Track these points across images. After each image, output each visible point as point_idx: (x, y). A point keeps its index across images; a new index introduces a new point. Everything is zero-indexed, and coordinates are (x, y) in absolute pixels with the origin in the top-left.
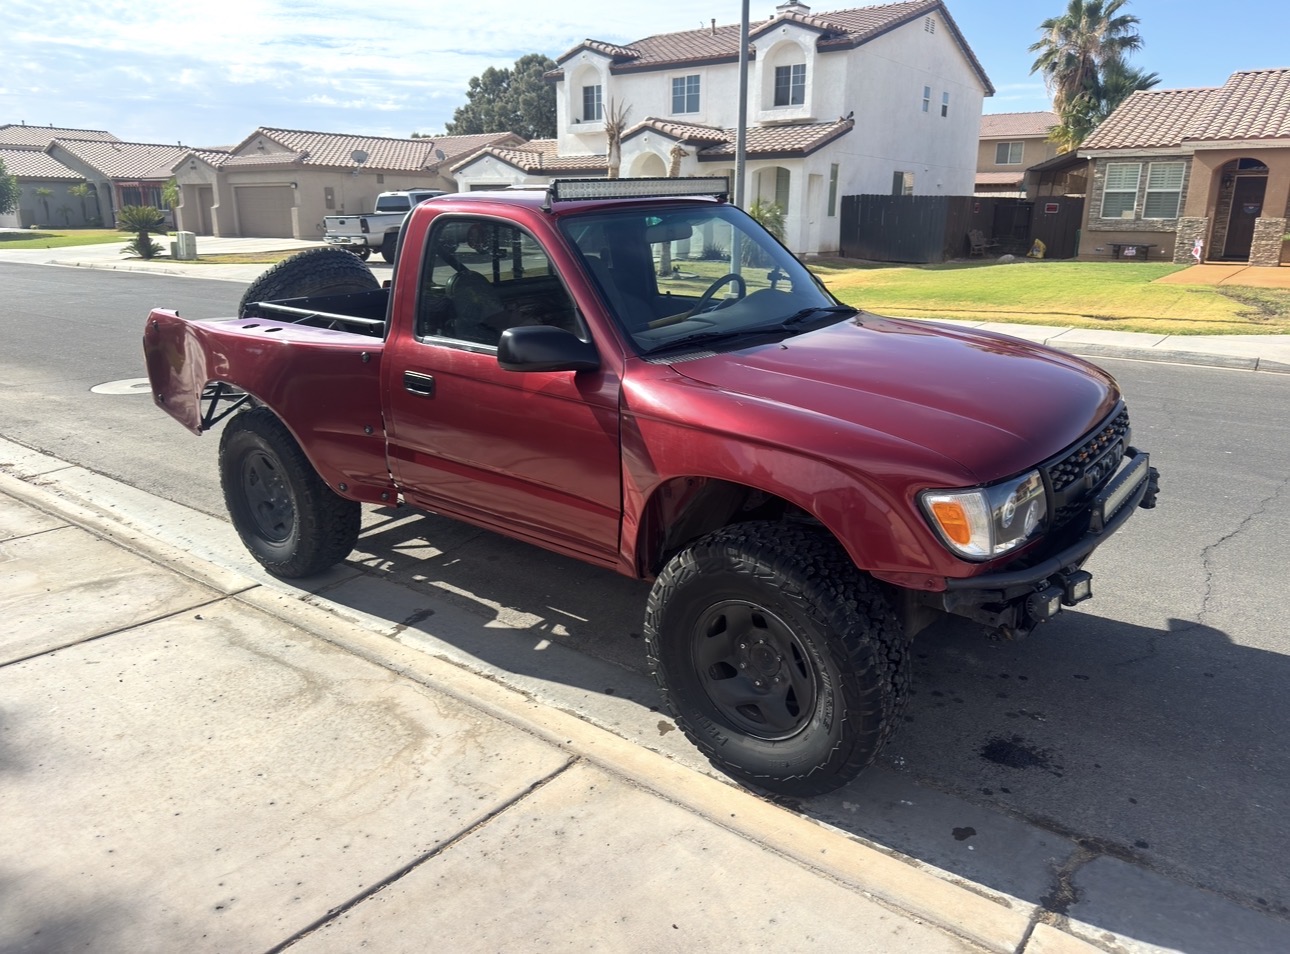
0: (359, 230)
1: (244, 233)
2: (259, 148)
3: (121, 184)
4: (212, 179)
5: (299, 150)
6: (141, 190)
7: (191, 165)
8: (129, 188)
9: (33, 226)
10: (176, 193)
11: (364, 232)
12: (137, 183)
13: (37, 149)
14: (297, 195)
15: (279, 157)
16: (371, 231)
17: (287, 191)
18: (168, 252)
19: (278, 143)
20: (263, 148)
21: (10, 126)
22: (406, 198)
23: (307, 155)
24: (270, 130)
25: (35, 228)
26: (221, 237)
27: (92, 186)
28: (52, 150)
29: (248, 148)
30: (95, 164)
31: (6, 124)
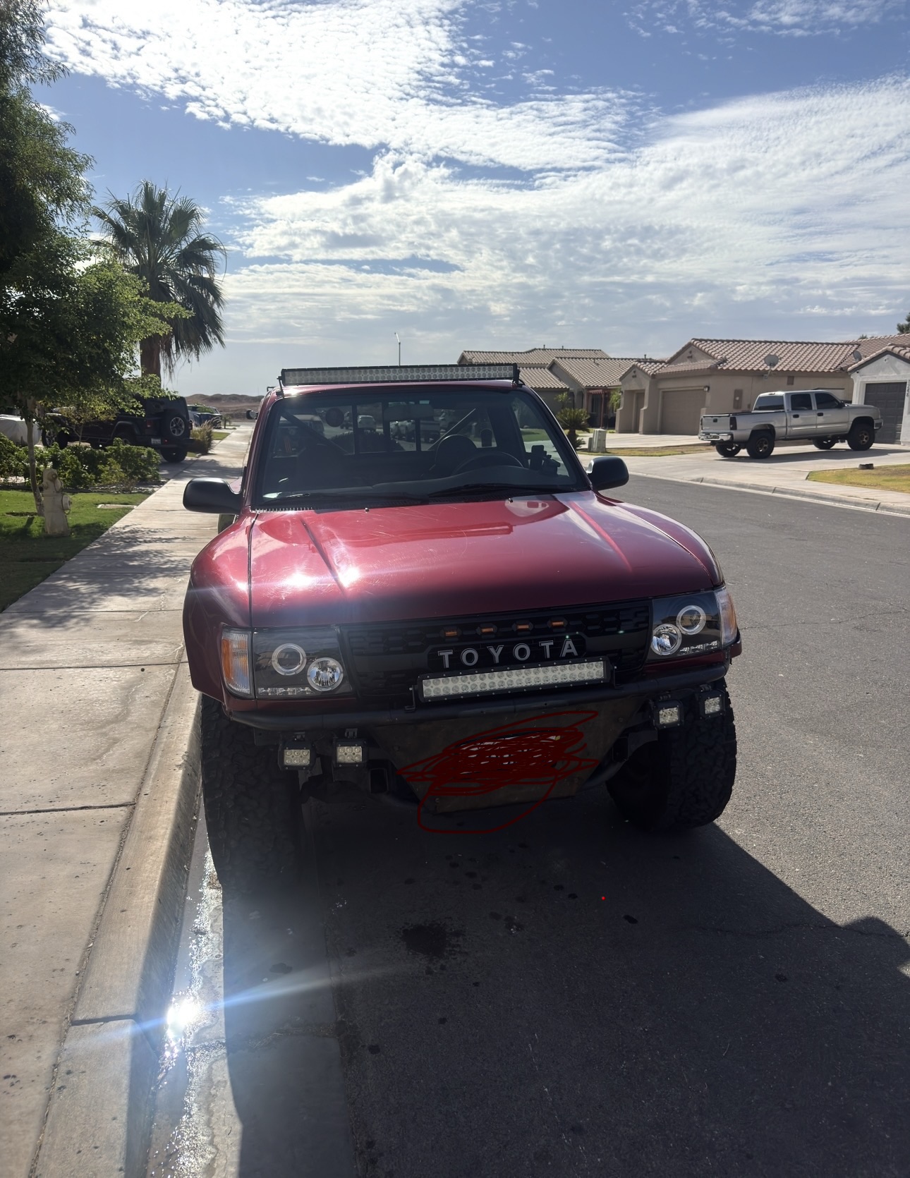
0: (727, 428)
1: (663, 431)
2: (689, 357)
3: (591, 391)
4: (646, 386)
5: (719, 357)
6: (603, 396)
7: (634, 374)
8: (594, 395)
9: (526, 426)
10: (619, 397)
11: (731, 429)
12: (601, 391)
13: (541, 366)
14: (709, 397)
15: (704, 364)
16: (738, 428)
17: (701, 392)
18: (586, 446)
19: (704, 352)
20: (691, 357)
21: (535, 349)
22: (781, 397)
23: (724, 361)
24: (701, 340)
25: (526, 428)
26: (644, 434)
27: (571, 394)
28: (553, 367)
29: (680, 357)
30: (576, 377)
31: (533, 348)
